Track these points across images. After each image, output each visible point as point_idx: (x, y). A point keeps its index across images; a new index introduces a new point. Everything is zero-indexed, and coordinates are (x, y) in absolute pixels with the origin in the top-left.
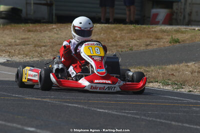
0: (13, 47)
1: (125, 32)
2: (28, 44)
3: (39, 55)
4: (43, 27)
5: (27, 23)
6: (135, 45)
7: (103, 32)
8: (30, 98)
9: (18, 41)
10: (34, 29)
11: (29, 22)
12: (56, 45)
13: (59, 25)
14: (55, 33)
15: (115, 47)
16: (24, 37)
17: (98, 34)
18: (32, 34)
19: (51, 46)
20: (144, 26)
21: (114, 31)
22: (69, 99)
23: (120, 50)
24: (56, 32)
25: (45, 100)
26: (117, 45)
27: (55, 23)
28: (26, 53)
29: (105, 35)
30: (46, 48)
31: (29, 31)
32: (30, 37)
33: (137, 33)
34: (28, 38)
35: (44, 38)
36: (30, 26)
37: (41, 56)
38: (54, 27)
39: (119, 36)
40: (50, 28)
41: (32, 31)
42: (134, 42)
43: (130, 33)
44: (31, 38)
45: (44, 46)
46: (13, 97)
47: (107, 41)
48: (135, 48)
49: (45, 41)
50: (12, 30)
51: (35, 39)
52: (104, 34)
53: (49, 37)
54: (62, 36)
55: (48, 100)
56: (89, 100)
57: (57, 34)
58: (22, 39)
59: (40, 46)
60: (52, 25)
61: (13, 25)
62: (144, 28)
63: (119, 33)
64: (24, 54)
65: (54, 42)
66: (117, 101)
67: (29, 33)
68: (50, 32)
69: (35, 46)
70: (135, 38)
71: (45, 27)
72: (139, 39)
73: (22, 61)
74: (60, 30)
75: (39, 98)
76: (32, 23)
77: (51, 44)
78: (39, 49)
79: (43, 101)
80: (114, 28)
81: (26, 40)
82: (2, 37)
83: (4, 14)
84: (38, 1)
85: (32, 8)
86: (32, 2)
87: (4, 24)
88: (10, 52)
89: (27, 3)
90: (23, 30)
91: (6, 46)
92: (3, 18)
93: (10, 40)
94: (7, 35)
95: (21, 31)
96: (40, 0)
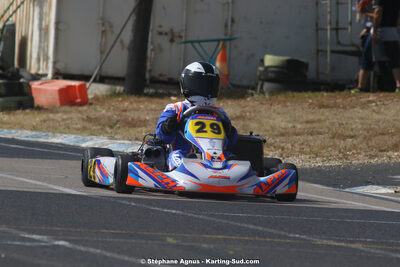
0: (291, 139)
2: (320, 133)
3: (341, 155)
4: (349, 100)
5: (319, 90)
8: (325, 242)
9: (299, 126)
10: (332, 102)
11: (322, 87)
12: (376, 136)
13: (382, 94)
14: (374, 111)
16: (311, 117)
18: (327, 112)
19: (365, 138)
24: (375, 108)
25: (353, 245)
27: (374, 92)
28: (315, 149)
30: (355, 142)
31: (322, 106)
32: (323, 118)
34: (319, 121)
35: (351, 121)
36: (324, 96)
37: (346, 157)
38: (371, 98)
40: (363, 100)
41: (327, 107)
44: (325, 120)
45: (352, 137)
46: (290, 238)
49: (354, 126)
50: (288, 104)
51: (333, 123)
53: (362, 119)
54: (388, 117)
55: (360, 246)
57: (378, 113)
58: (308, 122)
59: (344, 138)
60: (366, 94)
61: (290, 93)
64: (311, 152)
65: (372, 129)
67: (322, 110)
68: (362, 108)
69: (333, 138)
71: (354, 98)
73: (307, 165)
74: (383, 104)
75: (342, 241)
76: (327, 91)
77: (366, 133)
78: (341, 144)
81: (314, 125)
82: (269, 117)
83: (273, 72)
84: (340, 48)
85: (329, 59)
86: (328, 49)
87: (272, 93)
88: (283, 149)
89: (318, 51)
90: (311, 104)
91: (276, 136)
92: (270, 80)
93: (283, 124)
94: (279, 114)
95: (306, 105)
96: (343, 45)
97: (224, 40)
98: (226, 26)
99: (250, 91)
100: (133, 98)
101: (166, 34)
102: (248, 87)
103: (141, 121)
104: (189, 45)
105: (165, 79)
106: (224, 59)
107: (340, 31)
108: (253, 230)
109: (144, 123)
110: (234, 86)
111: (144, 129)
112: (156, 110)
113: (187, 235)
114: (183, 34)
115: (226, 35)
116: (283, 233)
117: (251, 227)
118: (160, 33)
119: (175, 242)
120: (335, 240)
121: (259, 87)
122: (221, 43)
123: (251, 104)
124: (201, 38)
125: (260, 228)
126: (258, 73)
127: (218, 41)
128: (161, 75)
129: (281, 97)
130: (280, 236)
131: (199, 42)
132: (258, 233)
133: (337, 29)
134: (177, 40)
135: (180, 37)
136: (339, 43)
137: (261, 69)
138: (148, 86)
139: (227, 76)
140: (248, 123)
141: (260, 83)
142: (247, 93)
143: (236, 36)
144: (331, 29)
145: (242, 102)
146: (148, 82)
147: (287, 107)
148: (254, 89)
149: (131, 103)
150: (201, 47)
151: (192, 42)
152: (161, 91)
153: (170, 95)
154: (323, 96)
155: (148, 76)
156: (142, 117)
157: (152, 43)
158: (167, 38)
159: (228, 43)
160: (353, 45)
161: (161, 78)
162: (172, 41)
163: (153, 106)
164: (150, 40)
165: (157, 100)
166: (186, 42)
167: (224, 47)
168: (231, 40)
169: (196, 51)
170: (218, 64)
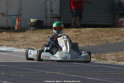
0: (39, 43)
1: (104, 32)
5: (47, 29)
6: (110, 40)
7: (91, 32)
8: (48, 72)
9: (41, 39)
10: (51, 32)
11: (48, 28)
15: (98, 41)
16: (45, 37)
17: (88, 34)
20: (115, 29)
21: (97, 32)
22: (71, 72)
23: (101, 43)
25: (57, 73)
26: (99, 40)
29: (92, 35)
33: (111, 33)
39: (100, 35)
42: (109, 38)
43: (107, 33)
46: (38, 72)
47: (93, 38)
48: (110, 42)
50: (38, 33)
52: (91, 34)
56: (83, 72)
58: (44, 38)
61: (38, 30)
62: (115, 30)
63: (100, 33)
66: (100, 73)
67: (48, 34)
70: (110, 36)
72: (112, 36)
74: (66, 32)
76: (49, 29)
80: (97, 30)
81: (46, 39)
82: (32, 37)
83: (33, 24)
85: (49, 20)
86: (49, 17)
87: (33, 30)
88: (37, 46)
89: (46, 17)
90: (44, 33)
91: (35, 42)
92: (32, 26)
93: (36, 39)
94: (35, 36)
95: (43, 33)
96: (53, 15)
97: (18, 15)
98: (19, 11)
99: (27, 30)
101: (1, 14)
102: (26, 29)
104: (8, 17)
105: (1, 27)
106: (18, 21)
107: (52, 11)
108: (27, 70)
110: (22, 28)
113: (8, 72)
114: (6, 14)
115: (19, 13)
116: (36, 70)
117: (27, 69)
120: (51, 72)
121: (29, 28)
122: (18, 16)
123: (27, 34)
125: (30, 69)
126: (29, 24)
127: (17, 15)
129: (36, 31)
130: (35, 71)
131: (11, 16)
132: (29, 71)
133: (51, 11)
134: (4, 15)
136: (52, 15)
137: (30, 23)
139: (20, 26)
140: (26, 39)
141: (30, 27)
142: (26, 30)
143: (22, 13)
144: (50, 11)
145: (24, 33)
147: (37, 34)
148: (28, 29)
151: (9, 16)
153: (3, 32)
154: (48, 30)
160: (56, 15)
167: (18, 17)
168: (20, 15)
169: (10, 18)
170: (17, 22)
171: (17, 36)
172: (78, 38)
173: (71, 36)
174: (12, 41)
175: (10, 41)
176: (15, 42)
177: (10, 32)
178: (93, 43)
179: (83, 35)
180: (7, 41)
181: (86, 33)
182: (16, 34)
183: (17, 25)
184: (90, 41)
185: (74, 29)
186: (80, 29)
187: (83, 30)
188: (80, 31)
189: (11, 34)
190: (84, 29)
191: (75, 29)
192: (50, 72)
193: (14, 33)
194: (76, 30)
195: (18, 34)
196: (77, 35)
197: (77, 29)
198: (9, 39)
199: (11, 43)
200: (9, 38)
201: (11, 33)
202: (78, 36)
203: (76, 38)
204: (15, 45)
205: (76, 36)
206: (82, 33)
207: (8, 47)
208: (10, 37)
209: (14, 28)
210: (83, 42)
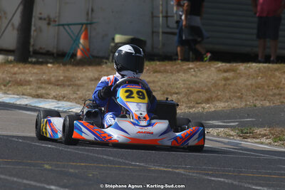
4: (175, 67)
5: (153, 60)
7: (261, 75)
8: (157, 168)
10: (163, 68)
11: (156, 58)
12: (193, 93)
13: (198, 63)
14: (192, 75)
15: (277, 97)
16: (148, 79)
17: (254, 78)
18: (159, 76)
19: (186, 94)
21: (277, 73)
22: (212, 170)
23: (284, 101)
24: (194, 73)
25: (177, 171)
26: (280, 94)
27: (192, 61)
29: (264, 79)
30: (179, 97)
31: (155, 72)
32: (156, 80)
34: (154, 82)
35: (177, 82)
38: (191, 66)
39: (283, 82)
40: (185, 67)
41: (159, 72)
44: (157, 82)
45: (176, 93)
46: (132, 165)
47: (266, 87)
49: (178, 86)
51: (163, 84)
52: (262, 77)
53: (184, 80)
54: (202, 80)
55: (182, 171)
56: (241, 172)
57: (195, 76)
59: (171, 94)
60: (187, 63)
63: (284, 76)
65: (191, 88)
67: (156, 74)
68: (184, 73)
69: (164, 94)
71: (179, 66)
74: (199, 70)
75: (169, 167)
76: (159, 60)
77: (186, 91)
79: (175, 173)
80: (276, 70)
84: (169, 30)
85: (161, 38)
86: (161, 30)
89: (153, 32)
90: (148, 70)
96: (171, 28)
97: (87, 24)
98: (88, 14)
99: (105, 61)
100: (21, 65)
101: (45, 19)
102: (103, 58)
103: (26, 81)
104: (61, 28)
105: (44, 51)
106: (86, 38)
107: (169, 18)
108: (105, 159)
109: (28, 83)
110: (93, 56)
111: (29, 87)
112: (37, 74)
113: (59, 163)
114: (57, 19)
115: (87, 20)
116: (127, 162)
117: (105, 157)
118: (40, 19)
119: (50, 168)
121: (111, 58)
122: (84, 26)
123: (105, 70)
124: (70, 22)
125: (112, 158)
126: (110, 48)
127: (82, 24)
128: (41, 48)
130: (125, 164)
131: (68, 25)
132: (110, 162)
133: (167, 17)
134: (52, 23)
135: (55, 21)
136: (168, 27)
137: (113, 44)
138: (31, 57)
139: (89, 50)
141: (112, 55)
142: (102, 62)
143: (94, 21)
144: (163, 17)
145: (99, 68)
146: (31, 53)
148: (108, 59)
149: (19, 68)
150: (70, 28)
151: (63, 25)
152: (41, 60)
153: (47, 63)
154: (156, 65)
155: (31, 49)
156: (27, 78)
157: (35, 26)
158: (45, 22)
159: (89, 26)
161: (41, 51)
162: (49, 24)
163: (35, 71)
164: (33, 23)
165: (38, 66)
166: (59, 25)
167: (86, 29)
168: (91, 24)
169: (67, 31)
170: (82, 41)
171: (80, 75)
172: (230, 87)
173: (213, 82)
174: (69, 86)
175: (64, 86)
176: (75, 88)
177: (65, 64)
178: (265, 100)
179: (242, 81)
180: (58, 85)
181: (248, 76)
182: (78, 70)
183: (81, 47)
184: (258, 96)
185: (220, 64)
186: (234, 64)
187: (242, 67)
188: (234, 70)
189: (68, 70)
190: (245, 65)
191: (224, 64)
192: (162, 169)
193: (74, 68)
194: (225, 67)
195: (84, 70)
196: (226, 79)
197: (228, 65)
198: (61, 80)
199: (66, 91)
200: (62, 78)
201: (68, 66)
202: (229, 82)
203: (225, 85)
204: (75, 96)
205: (223, 82)
206: (240, 75)
207: (59, 100)
208: (65, 77)
209: (74, 55)
210: (241, 98)
